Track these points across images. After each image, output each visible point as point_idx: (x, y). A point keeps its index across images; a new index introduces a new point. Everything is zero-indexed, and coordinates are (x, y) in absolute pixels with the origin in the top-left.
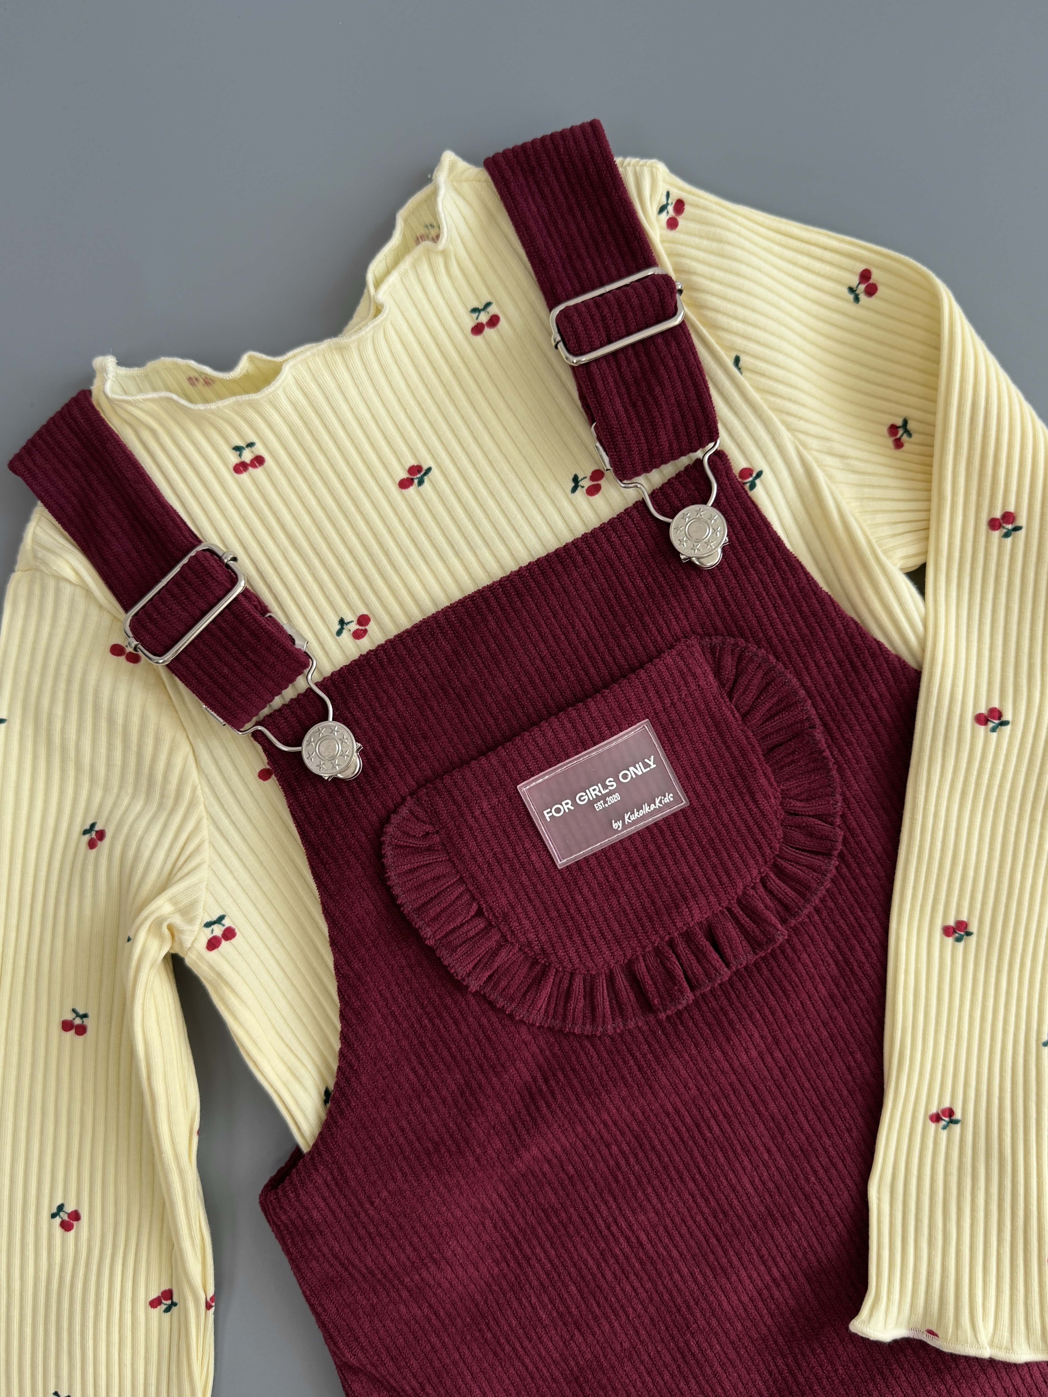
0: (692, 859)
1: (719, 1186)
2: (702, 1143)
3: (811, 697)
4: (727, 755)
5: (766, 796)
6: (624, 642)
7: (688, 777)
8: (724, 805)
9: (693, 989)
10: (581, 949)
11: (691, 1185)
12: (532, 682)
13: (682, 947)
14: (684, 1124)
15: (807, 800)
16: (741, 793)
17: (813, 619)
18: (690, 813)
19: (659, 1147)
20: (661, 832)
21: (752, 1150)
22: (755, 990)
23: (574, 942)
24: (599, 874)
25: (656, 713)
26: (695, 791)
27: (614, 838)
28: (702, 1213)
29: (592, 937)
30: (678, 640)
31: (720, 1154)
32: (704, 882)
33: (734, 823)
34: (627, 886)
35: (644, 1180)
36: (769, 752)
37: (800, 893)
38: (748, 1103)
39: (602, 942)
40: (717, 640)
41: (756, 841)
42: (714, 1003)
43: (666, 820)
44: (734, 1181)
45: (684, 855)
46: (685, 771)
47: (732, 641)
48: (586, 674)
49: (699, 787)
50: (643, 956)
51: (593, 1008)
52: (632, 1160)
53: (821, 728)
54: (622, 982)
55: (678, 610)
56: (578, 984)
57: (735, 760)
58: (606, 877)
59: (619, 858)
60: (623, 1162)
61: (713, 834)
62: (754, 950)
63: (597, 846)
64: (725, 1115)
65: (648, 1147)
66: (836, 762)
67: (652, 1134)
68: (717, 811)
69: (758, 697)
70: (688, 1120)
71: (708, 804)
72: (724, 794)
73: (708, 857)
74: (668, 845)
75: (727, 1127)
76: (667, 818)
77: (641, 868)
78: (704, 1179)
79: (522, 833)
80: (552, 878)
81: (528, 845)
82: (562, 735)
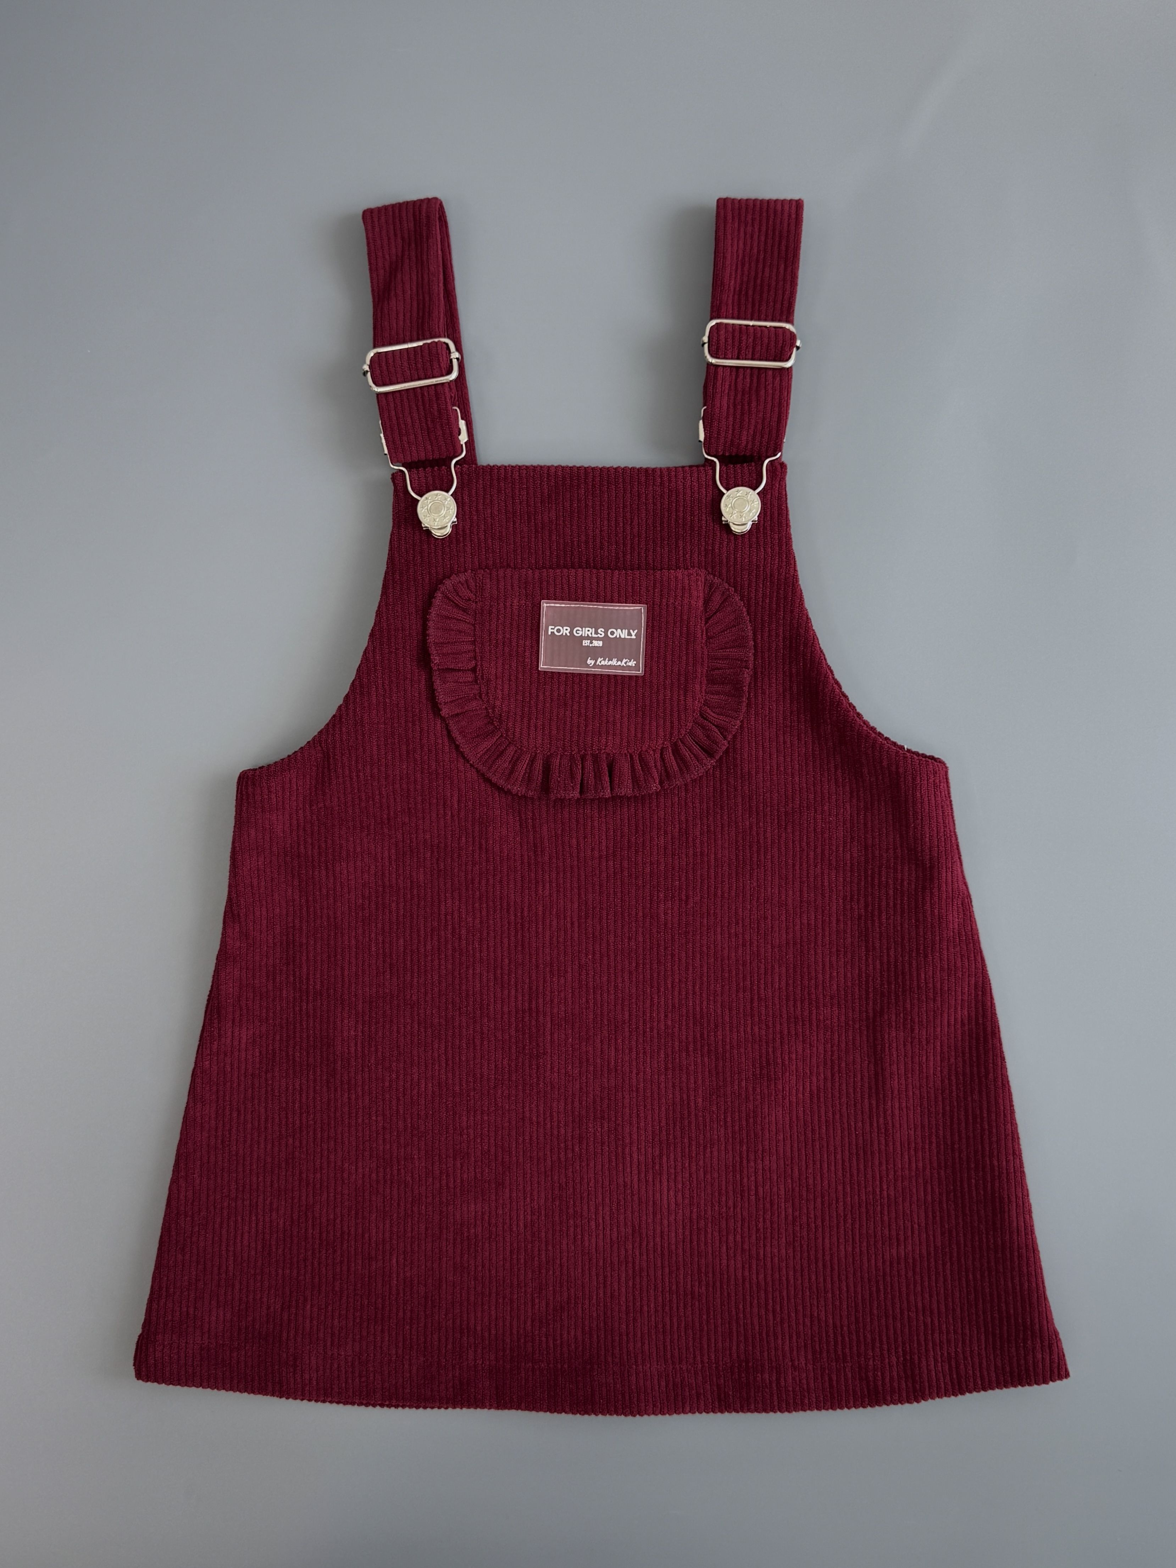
0: (626, 711)
1: (529, 927)
2: (533, 895)
3: (756, 649)
4: (684, 658)
5: (694, 698)
6: (658, 548)
7: (652, 657)
8: (665, 688)
10: (525, 730)
11: (512, 917)
12: (587, 543)
13: (589, 764)
14: (529, 875)
15: (718, 714)
16: (679, 687)
18: (640, 681)
20: (617, 683)
21: (562, 916)
22: (619, 813)
23: (522, 723)
24: (562, 688)
25: (653, 604)
26: (651, 669)
27: (583, 670)
28: (509, 938)
29: (536, 727)
30: (694, 567)
31: (540, 908)
32: (625, 730)
33: (664, 703)
34: (576, 707)
35: (485, 897)
36: (711, 670)
37: (681, 770)
38: (576, 883)
39: (540, 733)
40: (717, 580)
41: (672, 723)
42: (589, 809)
43: (623, 676)
44: (540, 930)
45: (622, 705)
46: (652, 653)
47: (727, 586)
48: (623, 557)
49: (655, 668)
50: (561, 756)
51: (512, 772)
53: (752, 673)
54: (539, 765)
55: (703, 548)
56: (511, 750)
57: (687, 664)
58: (566, 693)
59: (581, 686)
61: (648, 704)
62: (633, 788)
63: (571, 669)
66: (749, 699)
68: (658, 690)
69: (723, 631)
71: (655, 681)
72: (668, 682)
73: (636, 715)
74: (615, 694)
76: (625, 676)
77: (591, 700)
78: (522, 918)
79: (529, 634)
80: (531, 673)
81: (528, 643)
82: (587, 584)
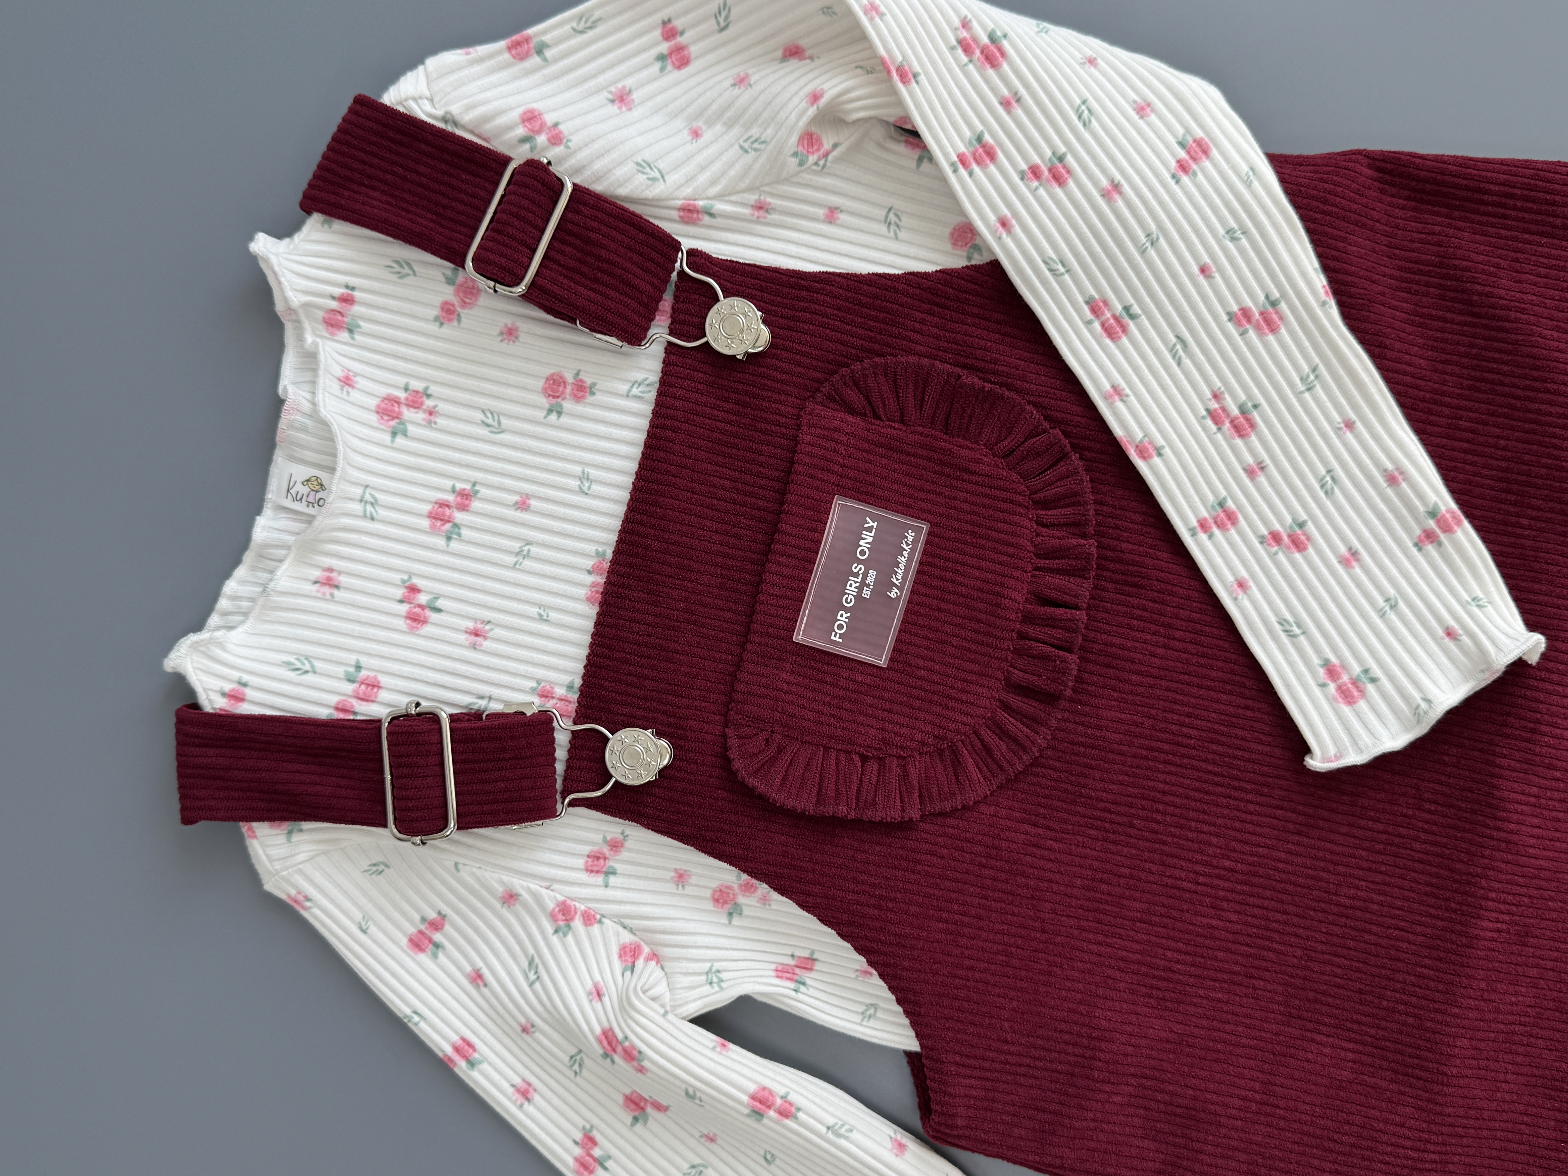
0: (973, 561)
1: (1240, 770)
2: (1194, 752)
3: (935, 358)
4: (920, 461)
5: (978, 461)
6: (762, 459)
7: (908, 506)
8: (955, 498)
9: (1070, 651)
10: (964, 707)
11: (1219, 789)
12: (727, 556)
13: (1031, 630)
14: (1166, 753)
15: (1010, 433)
16: (958, 478)
17: (879, 302)
18: (937, 530)
19: (1167, 787)
20: (931, 565)
22: (1115, 607)
23: (953, 709)
24: (918, 641)
25: (838, 485)
26: (923, 511)
27: (902, 605)
28: (1249, 801)
29: (962, 691)
30: (799, 417)
31: (1214, 747)
32: (998, 568)
33: (975, 504)
34: (948, 629)
35: (1182, 821)
36: (946, 427)
37: (1073, 504)
38: (1195, 690)
39: (972, 687)
40: (826, 388)
41: (1004, 501)
42: (1096, 646)
43: (925, 553)
45: (964, 564)
46: (902, 504)
47: (837, 376)
48: (760, 510)
49: (924, 505)
50: (1011, 666)
51: (1016, 741)
52: (1159, 817)
53: (966, 372)
54: (1016, 701)
55: (776, 396)
56: (986, 734)
57: (929, 459)
58: (926, 638)
59: (922, 615)
60: (1155, 826)
61: (970, 528)
62: (1083, 577)
63: (896, 622)
64: (1189, 715)
65: (1159, 796)
66: (1001, 385)
67: (1151, 784)
68: (955, 508)
69: (898, 398)
70: (1166, 747)
71: (942, 510)
72: (947, 491)
73: (982, 547)
74: (946, 569)
75: (1199, 722)
76: (924, 550)
77: (944, 606)
78: (1223, 776)
79: (832, 669)
80: (888, 679)
81: (845, 674)
82: (786, 571)
